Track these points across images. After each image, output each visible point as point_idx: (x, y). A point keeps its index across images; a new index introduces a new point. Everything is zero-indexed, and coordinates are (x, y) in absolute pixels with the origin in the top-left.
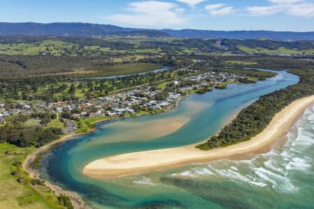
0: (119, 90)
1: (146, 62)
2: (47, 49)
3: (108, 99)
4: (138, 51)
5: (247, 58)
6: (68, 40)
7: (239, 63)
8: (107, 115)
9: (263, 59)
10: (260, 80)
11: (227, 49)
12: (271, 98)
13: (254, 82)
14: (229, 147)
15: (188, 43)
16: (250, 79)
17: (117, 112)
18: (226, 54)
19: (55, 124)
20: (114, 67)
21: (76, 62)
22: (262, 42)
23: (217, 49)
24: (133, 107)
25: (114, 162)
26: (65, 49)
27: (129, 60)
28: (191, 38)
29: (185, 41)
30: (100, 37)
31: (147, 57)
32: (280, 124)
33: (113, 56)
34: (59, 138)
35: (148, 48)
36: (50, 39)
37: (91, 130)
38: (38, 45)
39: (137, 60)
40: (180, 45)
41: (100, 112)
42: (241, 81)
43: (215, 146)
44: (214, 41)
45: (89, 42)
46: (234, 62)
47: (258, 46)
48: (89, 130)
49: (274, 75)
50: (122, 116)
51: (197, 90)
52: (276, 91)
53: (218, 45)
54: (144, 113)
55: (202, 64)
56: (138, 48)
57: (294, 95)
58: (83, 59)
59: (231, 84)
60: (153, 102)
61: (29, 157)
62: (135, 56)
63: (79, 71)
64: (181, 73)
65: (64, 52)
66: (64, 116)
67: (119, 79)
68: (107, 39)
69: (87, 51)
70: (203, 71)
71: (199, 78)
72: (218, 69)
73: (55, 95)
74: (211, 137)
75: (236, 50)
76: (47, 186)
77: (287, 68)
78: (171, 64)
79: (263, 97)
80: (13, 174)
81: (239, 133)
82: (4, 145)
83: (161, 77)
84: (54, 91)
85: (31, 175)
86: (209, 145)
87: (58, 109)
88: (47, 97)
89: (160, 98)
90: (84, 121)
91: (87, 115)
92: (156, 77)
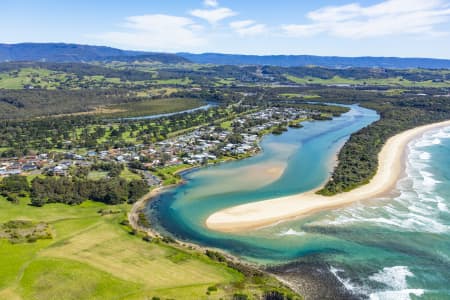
0: (177, 133)
1: (182, 97)
2: (33, 81)
3: (171, 143)
4: (160, 82)
5: (300, 90)
6: (54, 67)
7: (299, 96)
8: (186, 163)
9: (323, 90)
10: (334, 116)
11: (272, 78)
12: (363, 136)
13: (331, 119)
15: (220, 71)
16: (323, 115)
17: (195, 158)
18: (274, 86)
19: (127, 175)
20: (144, 104)
21: (91, 98)
22: (309, 69)
23: (260, 80)
24: (211, 152)
25: (236, 214)
26: (56, 80)
27: (157, 94)
29: (215, 69)
30: (97, 63)
31: (181, 90)
33: (133, 89)
34: (148, 191)
35: (171, 78)
36: (28, 66)
37: (181, 181)
38: (16, 75)
39: (168, 93)
40: (210, 74)
41: (175, 159)
42: (316, 118)
43: (337, 192)
44: (254, 69)
45: (88, 71)
46: (292, 95)
47: (309, 74)
48: (178, 181)
49: (347, 110)
50: (204, 162)
51: (271, 130)
53: (259, 73)
54: (228, 158)
55: (255, 98)
56: (160, 79)
57: (386, 132)
58: (100, 95)
59: (304, 121)
60: (230, 145)
61: (129, 215)
62: (163, 89)
63: (101, 110)
64: (238, 110)
65: (58, 84)
66: (134, 166)
67: (166, 119)
68: (107, 66)
69: (93, 83)
70: (262, 106)
71: (263, 115)
72: (278, 104)
73: (99, 141)
74: (326, 181)
75: (283, 80)
76: (182, 243)
77: (357, 101)
78: (216, 98)
79: (353, 135)
80: (133, 233)
81: (355, 176)
82: (88, 203)
83: (217, 115)
84: (94, 137)
85: (150, 234)
86: (329, 190)
87: (119, 158)
88: (89, 144)
89: (237, 141)
90: (163, 171)
91: (162, 164)
92: (211, 115)
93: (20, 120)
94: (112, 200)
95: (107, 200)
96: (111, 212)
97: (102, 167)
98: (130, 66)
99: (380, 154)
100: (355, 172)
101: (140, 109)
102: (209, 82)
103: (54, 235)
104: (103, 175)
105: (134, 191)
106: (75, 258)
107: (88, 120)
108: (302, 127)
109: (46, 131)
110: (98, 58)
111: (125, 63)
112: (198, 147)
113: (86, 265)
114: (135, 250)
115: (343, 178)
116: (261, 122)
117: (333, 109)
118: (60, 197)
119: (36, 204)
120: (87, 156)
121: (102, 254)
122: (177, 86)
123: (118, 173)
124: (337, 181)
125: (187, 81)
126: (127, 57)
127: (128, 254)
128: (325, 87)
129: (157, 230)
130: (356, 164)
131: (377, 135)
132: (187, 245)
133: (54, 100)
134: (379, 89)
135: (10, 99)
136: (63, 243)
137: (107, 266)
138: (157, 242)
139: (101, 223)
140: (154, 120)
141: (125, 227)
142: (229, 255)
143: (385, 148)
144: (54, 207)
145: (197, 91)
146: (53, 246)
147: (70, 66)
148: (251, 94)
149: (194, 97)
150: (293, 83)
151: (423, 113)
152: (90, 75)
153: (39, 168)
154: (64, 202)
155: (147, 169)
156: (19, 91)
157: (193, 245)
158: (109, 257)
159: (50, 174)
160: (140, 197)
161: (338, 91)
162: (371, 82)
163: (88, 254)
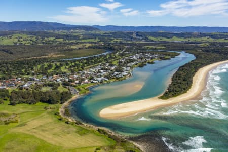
0: (89, 67)
1: (94, 48)
2: (19, 40)
3: (86, 72)
4: (83, 41)
5: (156, 44)
6: (30, 33)
7: (154, 47)
8: (92, 82)
9: (167, 44)
10: (172, 57)
11: (141, 38)
12: (186, 68)
13: (169, 59)
14: (177, 97)
15: (115, 35)
16: (166, 57)
17: (97, 80)
18: (142, 42)
19: (61, 89)
20: (74, 51)
21: (47, 49)
22: (161, 33)
23: (135, 39)
24: (106, 77)
25: (115, 109)
26: (31, 40)
27: (81, 47)
28: (116, 31)
29: (111, 33)
30: (52, 31)
31: (93, 44)
32: (199, 83)
33: (68, 44)
34: (71, 97)
35: (89, 38)
36: (17, 33)
37: (89, 92)
38: (10, 37)
39: (87, 46)
40: (109, 36)
41: (86, 81)
42: (162, 59)
43: (170, 97)
44: (132, 33)
46: (150, 47)
47: (159, 36)
48: (87, 92)
49: (179, 54)
50: (102, 82)
51: (138, 65)
52: (186, 64)
53: (134, 36)
54: (114, 80)
55: (131, 49)
56: (83, 39)
57: (198, 66)
58: (52, 48)
59: (156, 60)
60: (116, 73)
61: (60, 110)
62: (84, 44)
63: (52, 55)
64: (122, 55)
65: (31, 42)
66: (65, 84)
67: (84, 59)
68: (57, 32)
69: (49, 41)
70: (135, 53)
71: (135, 57)
72: (143, 51)
73: (49, 71)
74: (164, 92)
75: (147, 39)
76: (85, 125)
77: (184, 50)
78: (111, 49)
79: (180, 67)
80: (60, 119)
81: (179, 89)
82: (39, 104)
83: (111, 57)
84: (46, 69)
85: (70, 120)
86: (166, 96)
87: (58, 80)
88: (44, 73)
89: (119, 70)
90: (80, 87)
91: (80, 83)
92: (108, 57)
93: (10, 60)
94: (52, 102)
95: (49, 102)
96: (51, 108)
97: (48, 85)
98: (69, 33)
99: (194, 78)
100: (179, 87)
101: (72, 54)
102: (108, 40)
103: (19, 121)
104: (49, 89)
105: (64, 97)
106: (28, 132)
107: (45, 60)
108: (154, 63)
109: (22, 67)
110: (53, 29)
111: (66, 31)
112: (99, 74)
113: (33, 137)
114: (60, 128)
115: (173, 90)
116: (133, 61)
117: (171, 54)
118: (25, 100)
119: (12, 104)
120: (42, 79)
121: (43, 130)
122: (92, 43)
123: (57, 88)
124: (170, 91)
125: (97, 40)
126: (67, 28)
127: (57, 130)
128: (168, 42)
129: (74, 118)
130: (181, 82)
131: (193, 67)
132: (89, 125)
133: (28, 51)
134: (196, 43)
135: (6, 50)
136: (24, 124)
137: (45, 137)
138: (73, 124)
139: (45, 114)
140: (78, 60)
141: (57, 116)
142: (110, 131)
143: (196, 74)
144: (21, 106)
145: (102, 45)
146: (18, 126)
147: (38, 32)
148: (129, 47)
149: (100, 48)
150: (152, 40)
151: (218, 55)
152: (48, 37)
153: (16, 85)
154: (27, 103)
155: (71, 85)
156: (11, 46)
157: (91, 126)
158: (47, 132)
159: (21, 89)
160: (66, 100)
161: (174, 44)
162: (192, 40)
163: (35, 130)
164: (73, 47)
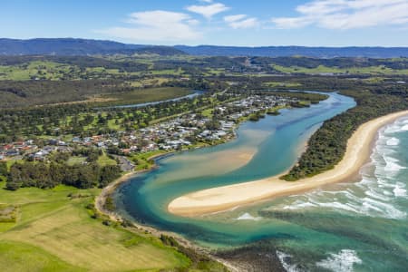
0: (159, 120)
1: (172, 86)
2: (39, 72)
3: (152, 130)
4: (154, 73)
5: (285, 79)
6: (61, 60)
7: (281, 84)
8: (161, 149)
9: (307, 79)
10: (313, 103)
11: (259, 68)
12: (336, 123)
13: (308, 106)
14: (315, 177)
15: (212, 62)
16: (302, 102)
17: (171, 144)
18: (260, 75)
19: (103, 161)
20: (135, 93)
21: (88, 88)
22: (296, 59)
23: (248, 69)
24: (187, 138)
25: (197, 199)
26: (61, 72)
27: (150, 84)
28: (215, 56)
29: (207, 60)
30: (99, 56)
31: (172, 80)
32: (358, 150)
33: (127, 79)
34: (120, 176)
35: (166, 69)
36: (37, 59)
37: (153, 166)
38: (25, 67)
39: (159, 83)
40: (202, 64)
41: (151, 145)
42: (293, 105)
43: (301, 177)
44: (243, 60)
45: (91, 63)
46: (275, 84)
47: (293, 64)
48: (150, 166)
49: (325, 98)
50: (179, 148)
51: (249, 118)
52: (338, 115)
53: (248, 64)
54: (202, 144)
55: (239, 87)
56: (155, 69)
57: (359, 119)
58: (97, 85)
59: (283, 109)
60: (206, 132)
61: (97, 199)
62: (156, 79)
63: (96, 99)
64: (221, 99)
65: (62, 75)
66: (112, 152)
67: (152, 107)
68: (109, 58)
69: (93, 74)
70: (245, 95)
71: (244, 103)
72: (261, 92)
73: (85, 128)
74: (292, 167)
75: (270, 70)
76: (139, 227)
77: (337, 89)
78: (203, 88)
79: (325, 122)
80: (94, 217)
81: (320, 161)
82: (61, 188)
83: (201, 103)
84: (81, 124)
85: (113, 218)
86: (294, 175)
87: (99, 144)
88: (76, 131)
89: (213, 127)
90: (138, 157)
91: (138, 150)
92: (195, 103)
93: (20, 109)
94: (82, 184)
95: (78, 185)
96: (80, 196)
97: (82, 153)
98: (130, 59)
99: (349, 141)
100: (320, 158)
101: (131, 98)
102: (200, 72)
103: (18, 219)
104: (81, 160)
105: (106, 176)
106: (28, 241)
107: (82, 108)
108: (279, 114)
109: (38, 119)
110: (103, 51)
111: (126, 56)
112: (176, 133)
113: (38, 249)
114: (91, 233)
115: (308, 164)
116: (239, 110)
117: (311, 97)
118: (34, 181)
119: (10, 188)
120: (72, 142)
121: (58, 238)
122: (170, 76)
123: (96, 158)
124: (302, 166)
125: (180, 71)
126: (128, 50)
127: (83, 238)
128: (309, 76)
129: (120, 214)
130: (325, 149)
131: (350, 121)
132: (145, 228)
133: (54, 90)
134: (360, 77)
135: (15, 89)
136: (26, 226)
137: (59, 250)
138: (115, 226)
139: (68, 207)
140: (141, 108)
141: (90, 211)
142: (184, 240)
143: (355, 135)
144: (27, 191)
145: (186, 81)
146: (14, 229)
147: (75, 59)
148: (236, 83)
149: (185, 86)
150: (279, 72)
151: (398, 99)
152: (91, 67)
153: (21, 154)
154: (38, 186)
155: (123, 154)
156: (25, 83)
157: (150, 229)
158: (65, 241)
159: (30, 160)
160: (110, 181)
161: (320, 79)
162: (353, 71)
163: (44, 238)
164: (135, 84)
